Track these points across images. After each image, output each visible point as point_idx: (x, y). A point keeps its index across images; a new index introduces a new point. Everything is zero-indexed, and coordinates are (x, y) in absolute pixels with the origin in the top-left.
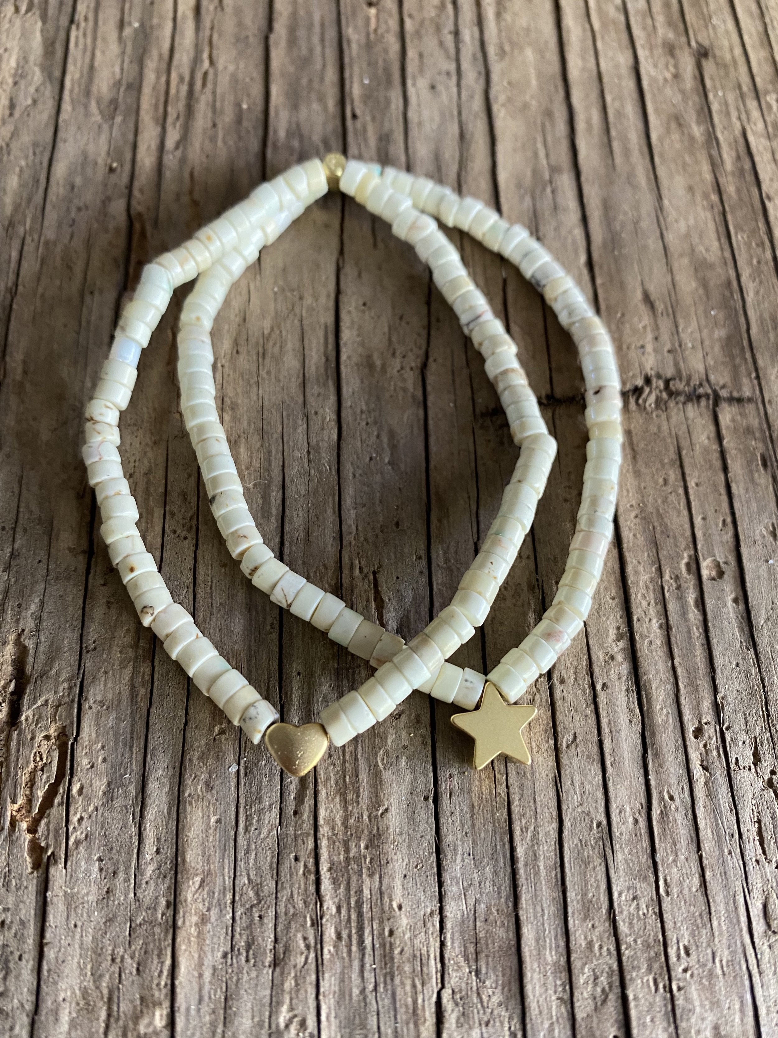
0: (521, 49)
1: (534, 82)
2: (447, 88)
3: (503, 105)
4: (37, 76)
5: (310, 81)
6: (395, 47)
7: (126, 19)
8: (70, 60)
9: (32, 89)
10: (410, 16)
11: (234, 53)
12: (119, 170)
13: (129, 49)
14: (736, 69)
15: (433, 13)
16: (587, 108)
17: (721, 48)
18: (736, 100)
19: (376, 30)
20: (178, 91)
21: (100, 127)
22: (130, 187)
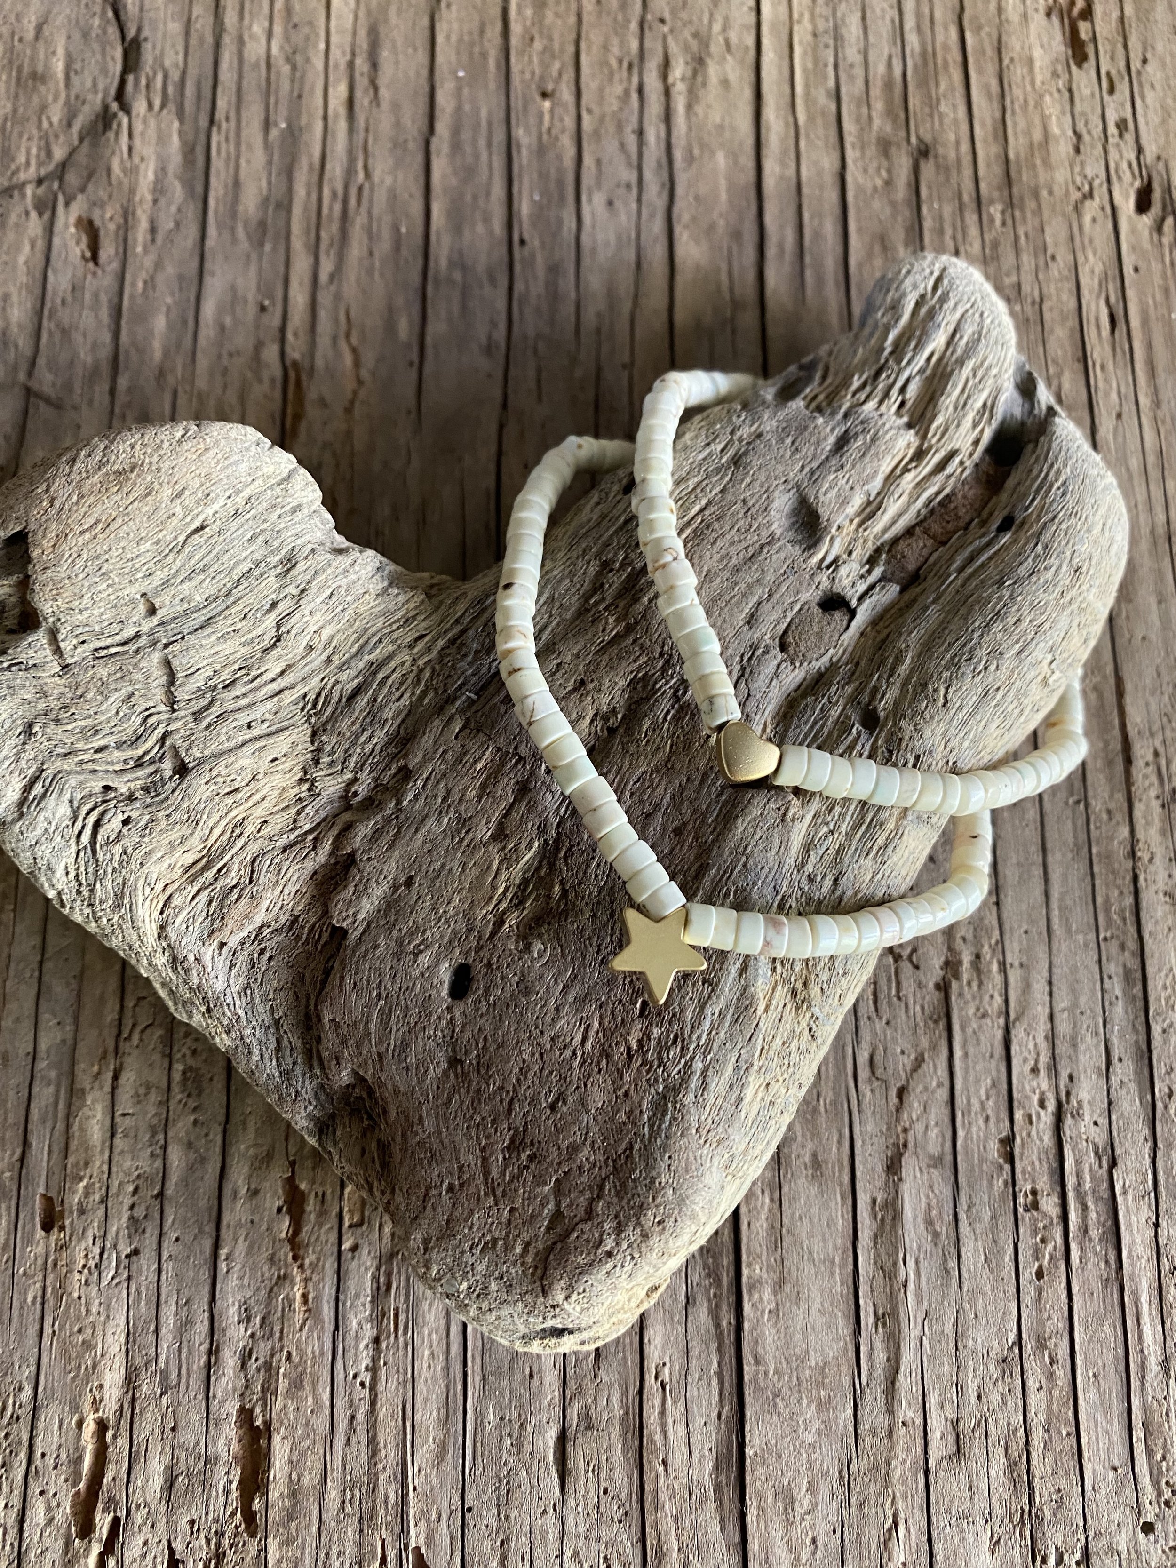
0: (713, 153)
1: (724, 196)
2: (626, 204)
3: (686, 227)
4: (178, 191)
5: (475, 197)
6: (570, 152)
7: (272, 117)
8: (213, 171)
9: (173, 209)
10: (589, 111)
11: (391, 161)
12: (271, 309)
13: (276, 158)
14: (959, 171)
15: (615, 106)
16: (782, 227)
17: (945, 145)
18: (954, 212)
19: (549, 130)
20: (331, 209)
21: (248, 256)
22: (283, 330)
